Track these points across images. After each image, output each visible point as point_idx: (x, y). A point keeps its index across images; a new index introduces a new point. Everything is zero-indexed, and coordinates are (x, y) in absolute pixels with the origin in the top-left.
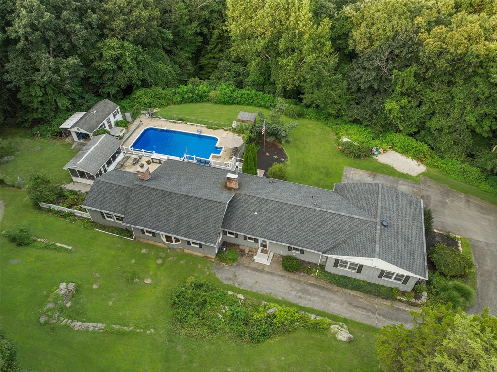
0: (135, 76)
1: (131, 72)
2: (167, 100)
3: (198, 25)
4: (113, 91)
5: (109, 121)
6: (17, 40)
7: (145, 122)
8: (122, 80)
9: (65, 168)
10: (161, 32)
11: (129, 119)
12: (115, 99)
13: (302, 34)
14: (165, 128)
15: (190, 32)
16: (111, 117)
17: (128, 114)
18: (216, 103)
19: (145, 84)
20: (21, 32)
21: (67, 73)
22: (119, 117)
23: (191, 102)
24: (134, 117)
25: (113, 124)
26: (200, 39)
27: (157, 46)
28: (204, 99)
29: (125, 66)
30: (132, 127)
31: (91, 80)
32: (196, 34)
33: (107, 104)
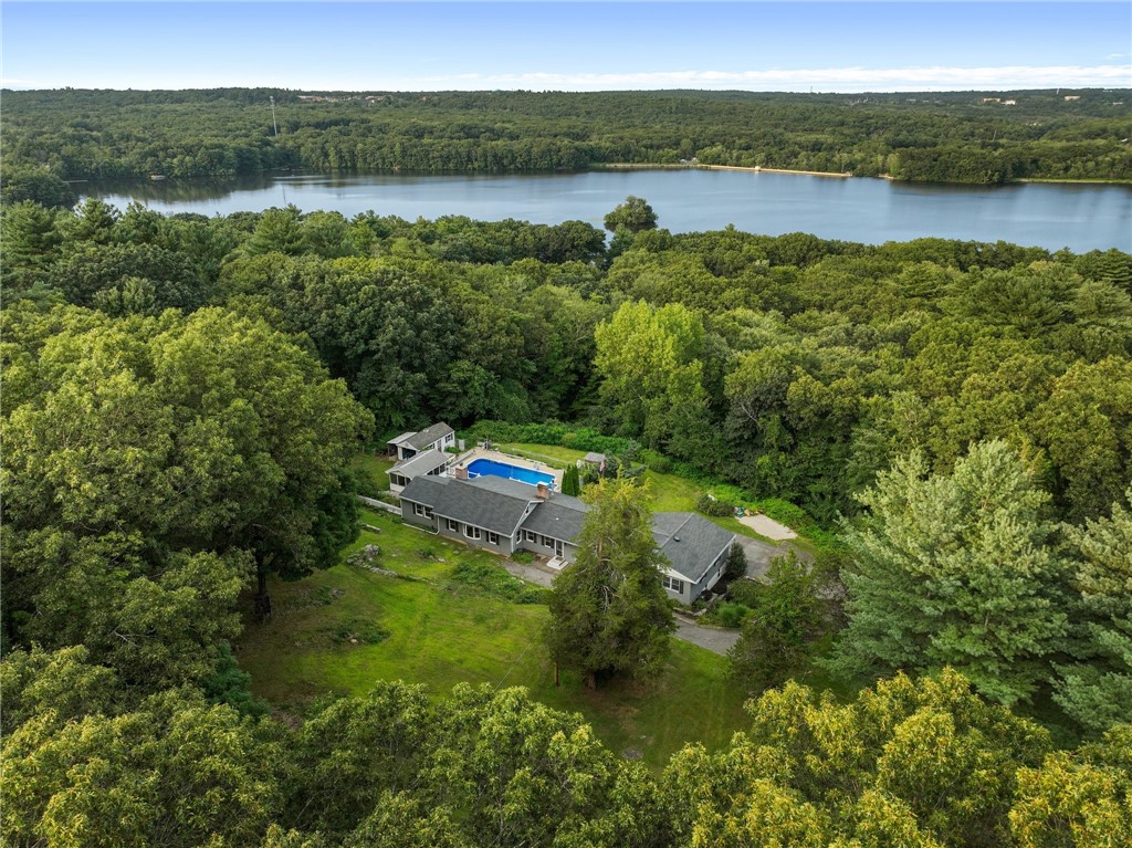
0: (480, 404)
1: (476, 399)
2: (511, 436)
3: (573, 361)
4: (452, 417)
5: (440, 443)
6: (375, 352)
7: (480, 453)
8: (464, 406)
9: (387, 472)
10: (522, 362)
11: (462, 448)
12: (453, 425)
13: (667, 373)
14: (499, 461)
15: (561, 367)
16: (443, 439)
17: (462, 442)
18: (569, 448)
19: (489, 415)
20: (383, 344)
21: (411, 387)
22: (452, 443)
23: (539, 443)
24: (468, 447)
25: (443, 449)
26: (573, 377)
27: (516, 378)
28: (557, 441)
29: (472, 391)
30: (462, 456)
31: (432, 402)
32: (568, 371)
33: (443, 426)
